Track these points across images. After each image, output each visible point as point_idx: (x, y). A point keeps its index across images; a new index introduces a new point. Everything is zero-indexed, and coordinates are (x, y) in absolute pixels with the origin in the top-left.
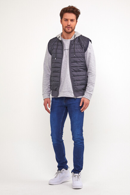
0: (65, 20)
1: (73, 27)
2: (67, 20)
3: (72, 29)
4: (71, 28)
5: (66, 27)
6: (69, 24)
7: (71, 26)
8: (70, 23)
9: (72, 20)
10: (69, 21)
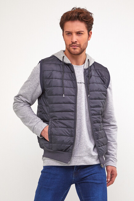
0: (67, 34)
1: (82, 45)
2: (70, 33)
3: (81, 49)
4: (80, 46)
5: (70, 45)
6: (74, 40)
7: (78, 43)
8: (75, 38)
9: (79, 33)
10: (74, 35)
